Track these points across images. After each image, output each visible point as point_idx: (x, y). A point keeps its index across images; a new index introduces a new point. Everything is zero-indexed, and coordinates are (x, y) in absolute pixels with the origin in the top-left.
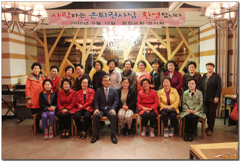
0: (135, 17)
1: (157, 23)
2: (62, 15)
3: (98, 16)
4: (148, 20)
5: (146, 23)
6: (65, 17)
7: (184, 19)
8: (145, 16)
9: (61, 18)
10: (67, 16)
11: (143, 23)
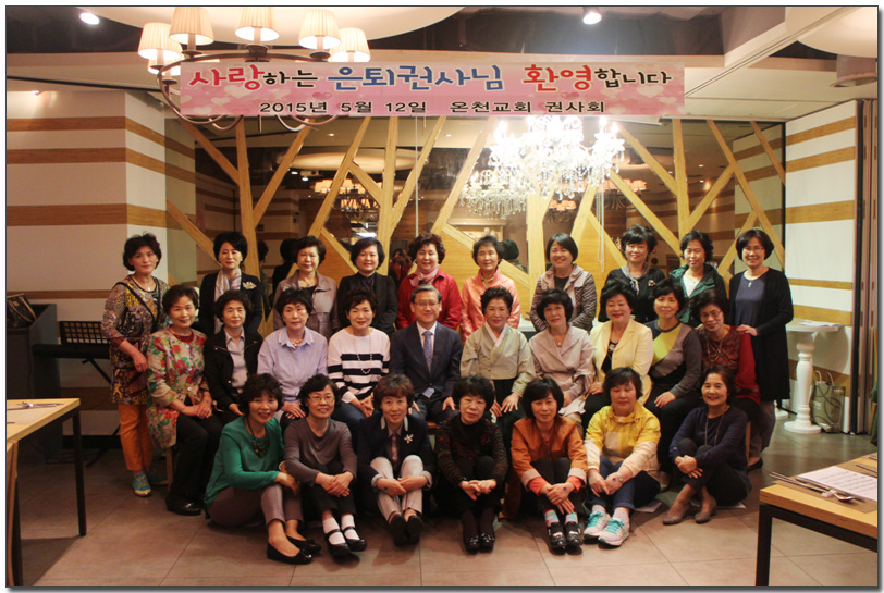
0: (500, 83)
1: (581, 107)
2: (231, 77)
3: (361, 82)
4: (548, 97)
5: (540, 107)
6: (239, 85)
7: (678, 91)
8: (535, 80)
9: (227, 89)
10: (246, 81)
11: (526, 107)
